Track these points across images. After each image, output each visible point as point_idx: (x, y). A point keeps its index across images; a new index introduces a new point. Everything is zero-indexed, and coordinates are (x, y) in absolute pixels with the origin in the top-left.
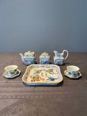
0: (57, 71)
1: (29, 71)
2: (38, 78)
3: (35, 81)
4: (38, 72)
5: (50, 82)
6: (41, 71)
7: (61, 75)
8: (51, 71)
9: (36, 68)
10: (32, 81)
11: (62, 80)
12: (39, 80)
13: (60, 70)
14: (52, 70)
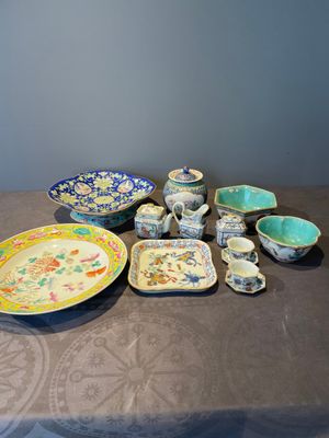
0: (203, 257)
1: (138, 258)
2: (162, 277)
3: (155, 284)
4: (159, 260)
5: (189, 286)
6: (165, 257)
7: (214, 269)
8: (189, 257)
9: (152, 250)
10: (149, 284)
11: (215, 281)
12: (163, 282)
13: (210, 254)
14: (192, 253)
